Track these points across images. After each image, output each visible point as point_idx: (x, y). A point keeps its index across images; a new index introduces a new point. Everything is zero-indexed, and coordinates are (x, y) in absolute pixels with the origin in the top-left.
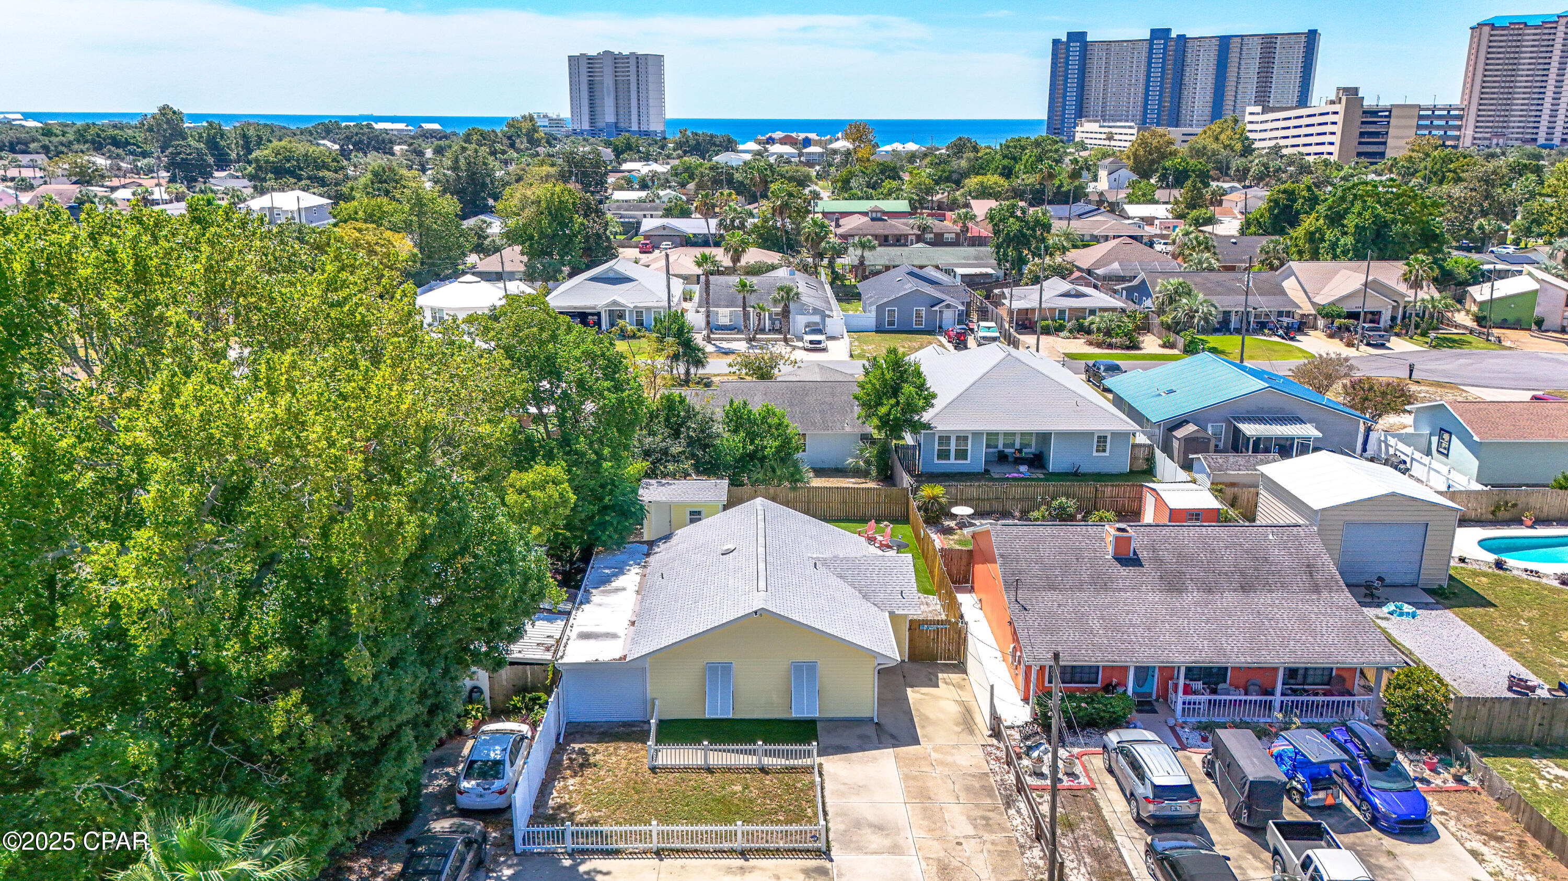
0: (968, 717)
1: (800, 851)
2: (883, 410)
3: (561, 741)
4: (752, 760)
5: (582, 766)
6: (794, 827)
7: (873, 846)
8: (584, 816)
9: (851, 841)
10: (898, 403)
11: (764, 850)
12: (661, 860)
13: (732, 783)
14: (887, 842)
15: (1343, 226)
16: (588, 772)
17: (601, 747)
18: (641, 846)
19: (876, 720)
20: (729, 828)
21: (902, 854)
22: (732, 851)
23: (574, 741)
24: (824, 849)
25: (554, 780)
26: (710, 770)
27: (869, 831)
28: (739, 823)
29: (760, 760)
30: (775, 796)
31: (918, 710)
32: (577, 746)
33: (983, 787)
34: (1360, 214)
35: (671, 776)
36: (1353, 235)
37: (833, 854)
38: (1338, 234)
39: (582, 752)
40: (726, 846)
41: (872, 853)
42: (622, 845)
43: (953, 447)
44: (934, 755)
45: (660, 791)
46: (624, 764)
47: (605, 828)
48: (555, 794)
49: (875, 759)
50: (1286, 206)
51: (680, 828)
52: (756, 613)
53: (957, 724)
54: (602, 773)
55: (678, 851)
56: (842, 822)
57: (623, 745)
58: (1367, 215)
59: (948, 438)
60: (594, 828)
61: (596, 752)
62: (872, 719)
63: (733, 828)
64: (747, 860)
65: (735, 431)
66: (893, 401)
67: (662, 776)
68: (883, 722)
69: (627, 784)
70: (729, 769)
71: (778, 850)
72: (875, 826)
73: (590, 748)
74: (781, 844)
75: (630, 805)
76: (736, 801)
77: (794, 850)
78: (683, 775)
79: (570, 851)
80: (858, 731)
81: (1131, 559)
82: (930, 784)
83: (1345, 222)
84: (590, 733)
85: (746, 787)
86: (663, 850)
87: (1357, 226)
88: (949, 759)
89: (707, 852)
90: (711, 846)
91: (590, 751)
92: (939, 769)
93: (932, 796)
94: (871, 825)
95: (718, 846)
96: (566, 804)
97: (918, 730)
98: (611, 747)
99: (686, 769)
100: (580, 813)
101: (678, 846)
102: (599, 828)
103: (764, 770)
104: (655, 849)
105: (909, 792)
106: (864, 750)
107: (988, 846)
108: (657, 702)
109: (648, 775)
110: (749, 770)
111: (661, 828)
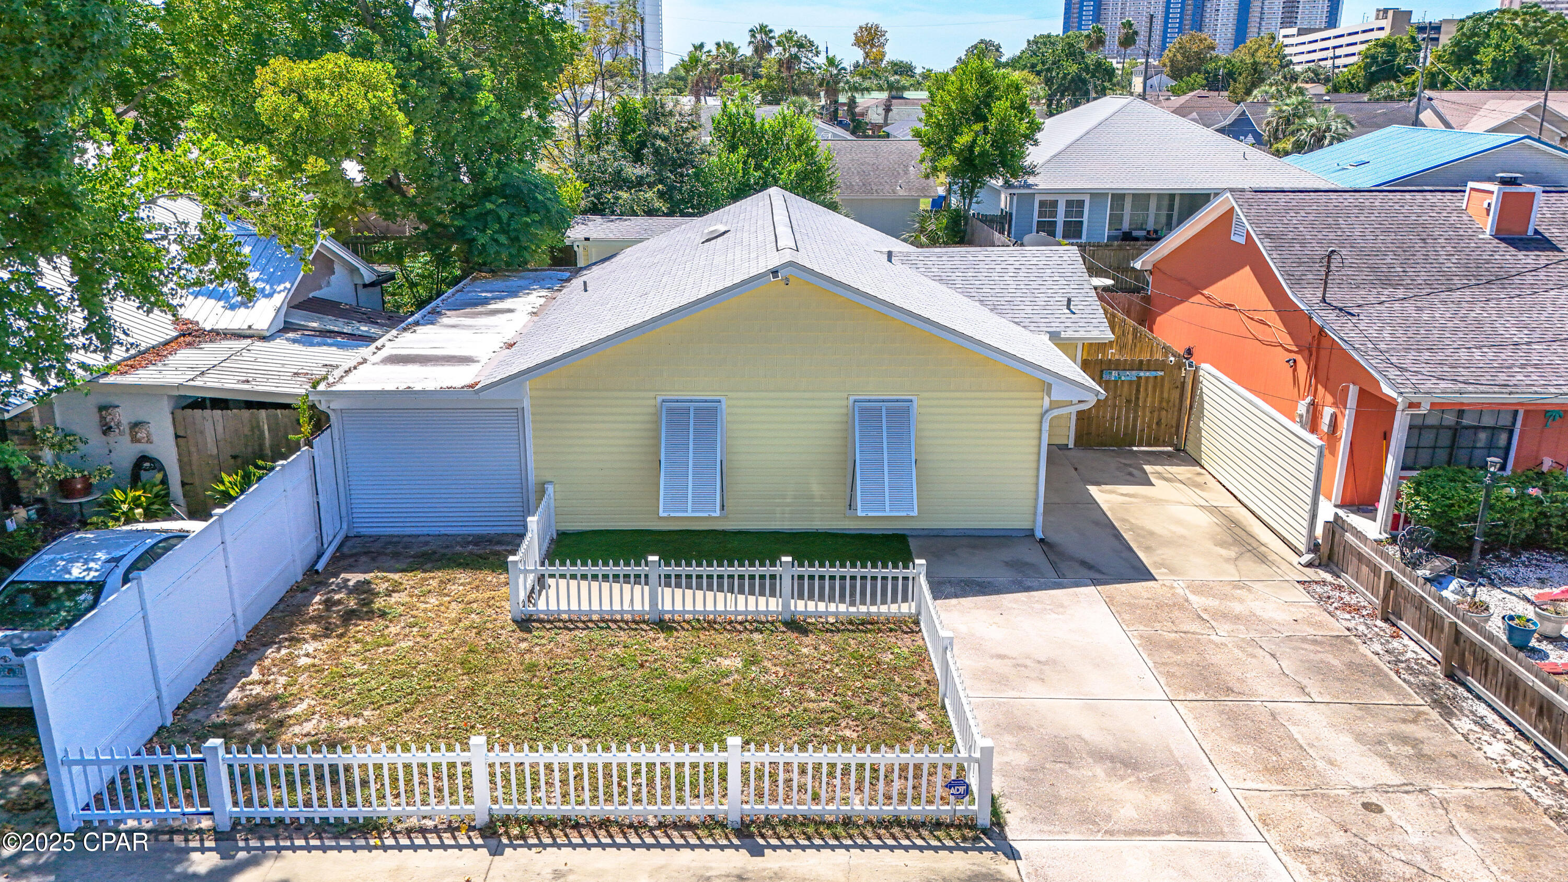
0: (1237, 530)
1: (916, 825)
2: (963, 140)
3: (320, 567)
4: (769, 605)
5: (349, 616)
6: (887, 757)
7: (1127, 813)
8: (308, 727)
9: (1056, 800)
10: (986, 131)
11: (807, 821)
12: (497, 851)
13: (717, 651)
14: (1163, 802)
15: (1476, 62)
16: (360, 628)
17: (407, 579)
18: (445, 810)
19: (1039, 534)
20: (702, 756)
21: (1217, 835)
22: (712, 824)
23: (350, 569)
24: (985, 819)
25: (267, 645)
26: (663, 625)
27: (1099, 771)
28: (734, 741)
29: (786, 605)
30: (828, 681)
31: (1124, 520)
32: (354, 578)
33: (1350, 665)
34: (1498, 46)
35: (564, 637)
36: (1489, 71)
37: (1015, 831)
38: (1469, 74)
39: (363, 589)
40: (695, 809)
41: (1132, 833)
42: (390, 809)
43: (1060, 218)
44: (1197, 601)
45: (532, 668)
46: (455, 610)
47: (355, 758)
48: (255, 674)
49: (1060, 606)
50: (1385, 62)
51: (570, 757)
52: (775, 272)
53: (1222, 544)
54: (393, 629)
55: (550, 824)
56: (1018, 747)
57: (463, 576)
58: (1507, 46)
59: (1055, 204)
60: (326, 758)
61: (395, 588)
62: (1030, 534)
63: (715, 756)
64: (757, 851)
65: (733, 148)
66: (978, 127)
67: (541, 637)
68: (1054, 537)
69: (448, 653)
70: (708, 624)
71: (847, 822)
72: (1112, 759)
73: (380, 580)
74: (857, 805)
75: (441, 701)
76: (728, 693)
77: (897, 822)
78: (596, 635)
79: (225, 826)
80: (1006, 554)
81: (1531, 240)
82: (1218, 658)
83: (1478, 57)
84: (396, 555)
85: (753, 660)
86: (506, 820)
87: (1494, 60)
88: (1237, 608)
89: (638, 827)
90: (650, 811)
91: (382, 587)
92: (1224, 628)
93: (1237, 687)
94: (1099, 756)
95: (672, 810)
96: (276, 698)
97: (1141, 555)
98: (434, 579)
99: (607, 622)
100: (301, 719)
101: (555, 809)
102: (339, 758)
103: (796, 625)
104: (481, 819)
105: (1170, 675)
106: (1028, 589)
107: (1459, 815)
108: (550, 489)
109: (509, 634)
110: (759, 624)
111: (498, 757)
